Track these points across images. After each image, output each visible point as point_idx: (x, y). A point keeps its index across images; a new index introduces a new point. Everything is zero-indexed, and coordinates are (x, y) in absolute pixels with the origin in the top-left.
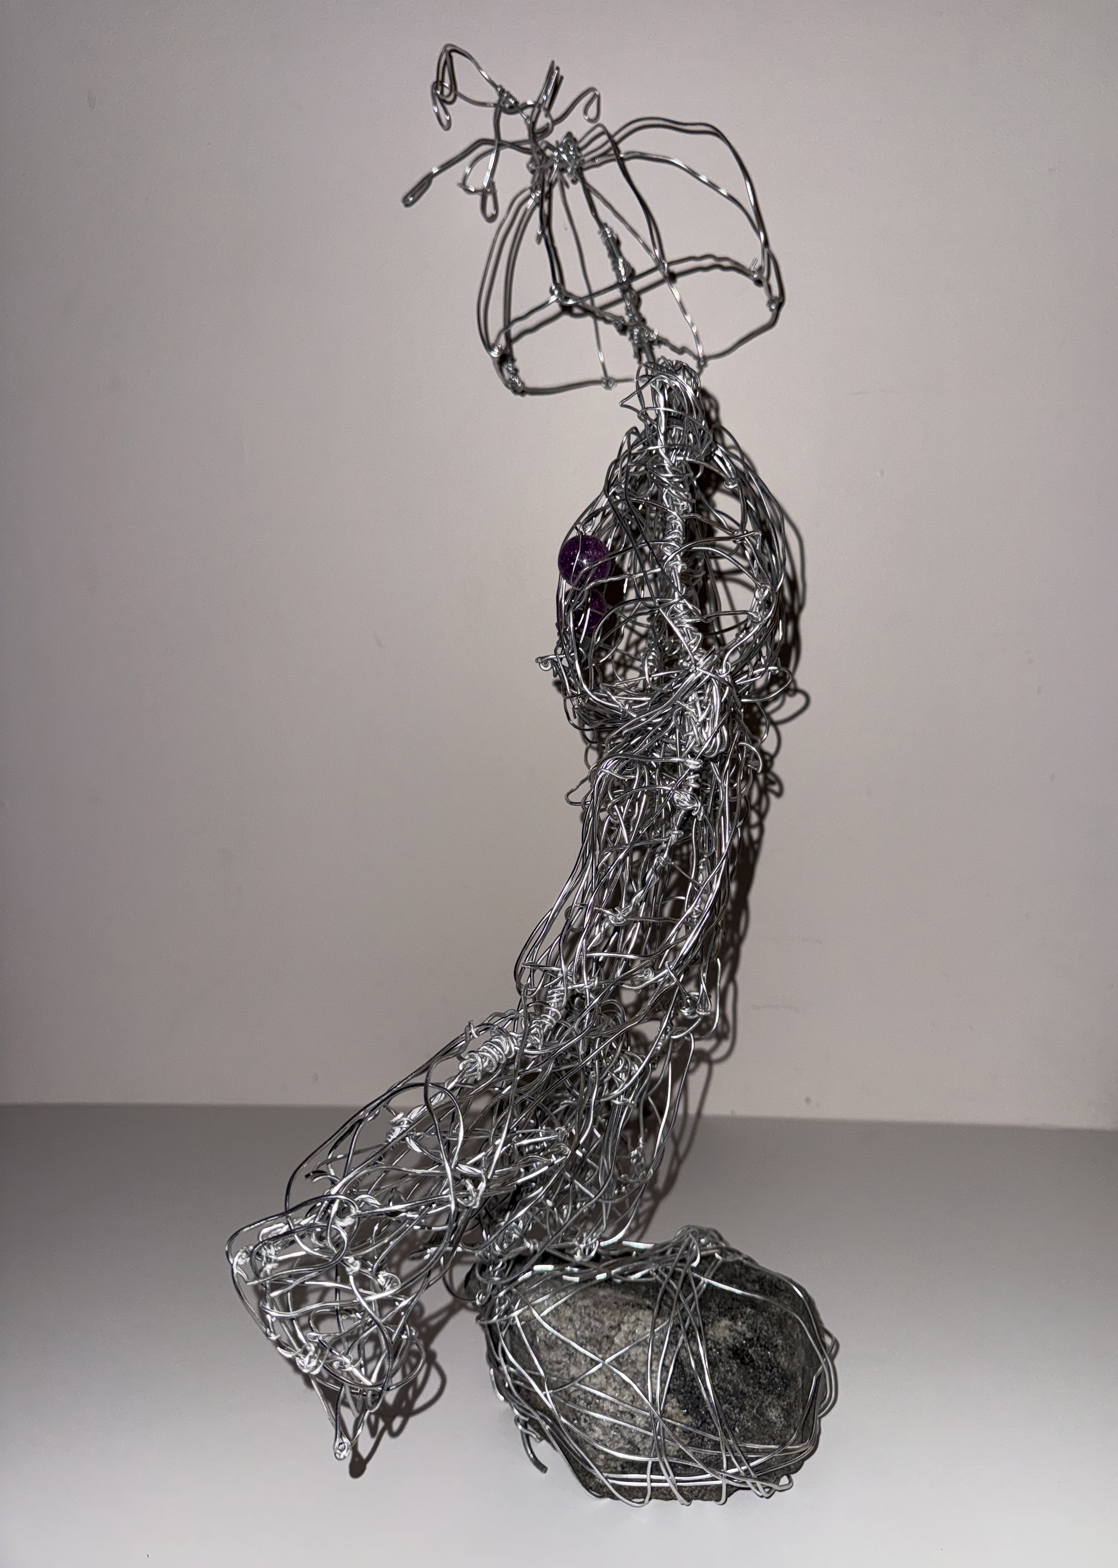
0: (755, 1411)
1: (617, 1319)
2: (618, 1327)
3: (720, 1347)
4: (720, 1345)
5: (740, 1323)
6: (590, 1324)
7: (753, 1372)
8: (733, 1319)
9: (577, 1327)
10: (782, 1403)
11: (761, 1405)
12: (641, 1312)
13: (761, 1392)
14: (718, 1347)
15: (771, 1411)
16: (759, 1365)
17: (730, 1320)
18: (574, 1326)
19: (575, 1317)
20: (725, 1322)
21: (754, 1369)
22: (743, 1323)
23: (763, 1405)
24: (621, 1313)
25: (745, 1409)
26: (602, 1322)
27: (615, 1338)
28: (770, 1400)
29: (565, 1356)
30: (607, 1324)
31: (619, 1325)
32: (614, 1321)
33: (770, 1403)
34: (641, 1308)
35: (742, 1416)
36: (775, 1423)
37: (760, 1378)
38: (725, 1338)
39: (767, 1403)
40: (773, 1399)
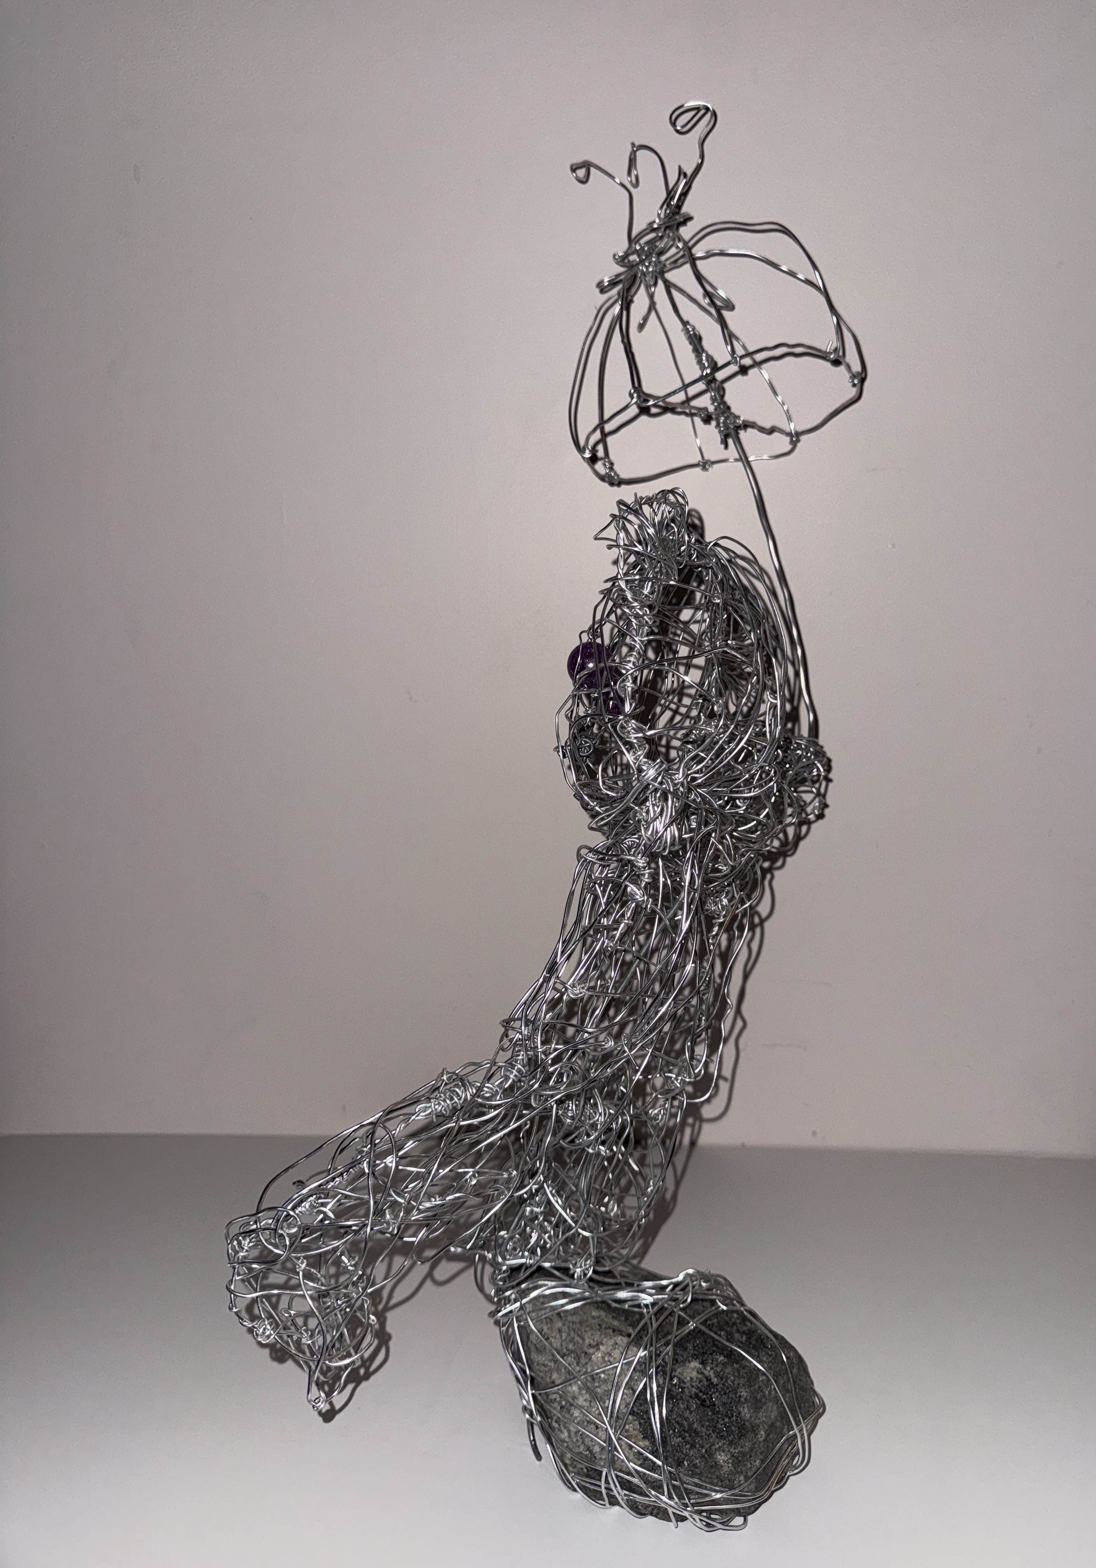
0: (704, 1451)
1: (596, 1339)
2: (597, 1346)
3: (685, 1386)
4: (685, 1383)
5: (709, 1368)
6: (574, 1338)
7: (712, 1416)
8: (703, 1363)
9: (564, 1338)
10: (732, 1450)
11: (711, 1446)
12: (620, 1338)
13: (714, 1435)
14: (682, 1384)
15: (720, 1454)
16: (719, 1411)
17: (700, 1364)
18: (561, 1336)
19: (565, 1328)
20: (695, 1364)
21: (714, 1413)
22: (712, 1369)
23: (713, 1448)
24: (601, 1335)
25: (695, 1447)
26: (583, 1339)
27: (593, 1356)
28: (720, 1444)
29: (550, 1361)
30: (587, 1341)
31: (597, 1345)
32: (593, 1340)
33: (720, 1447)
34: (621, 1334)
35: (692, 1453)
36: (722, 1466)
37: (718, 1422)
38: (691, 1379)
39: (717, 1446)
40: (724, 1444)
